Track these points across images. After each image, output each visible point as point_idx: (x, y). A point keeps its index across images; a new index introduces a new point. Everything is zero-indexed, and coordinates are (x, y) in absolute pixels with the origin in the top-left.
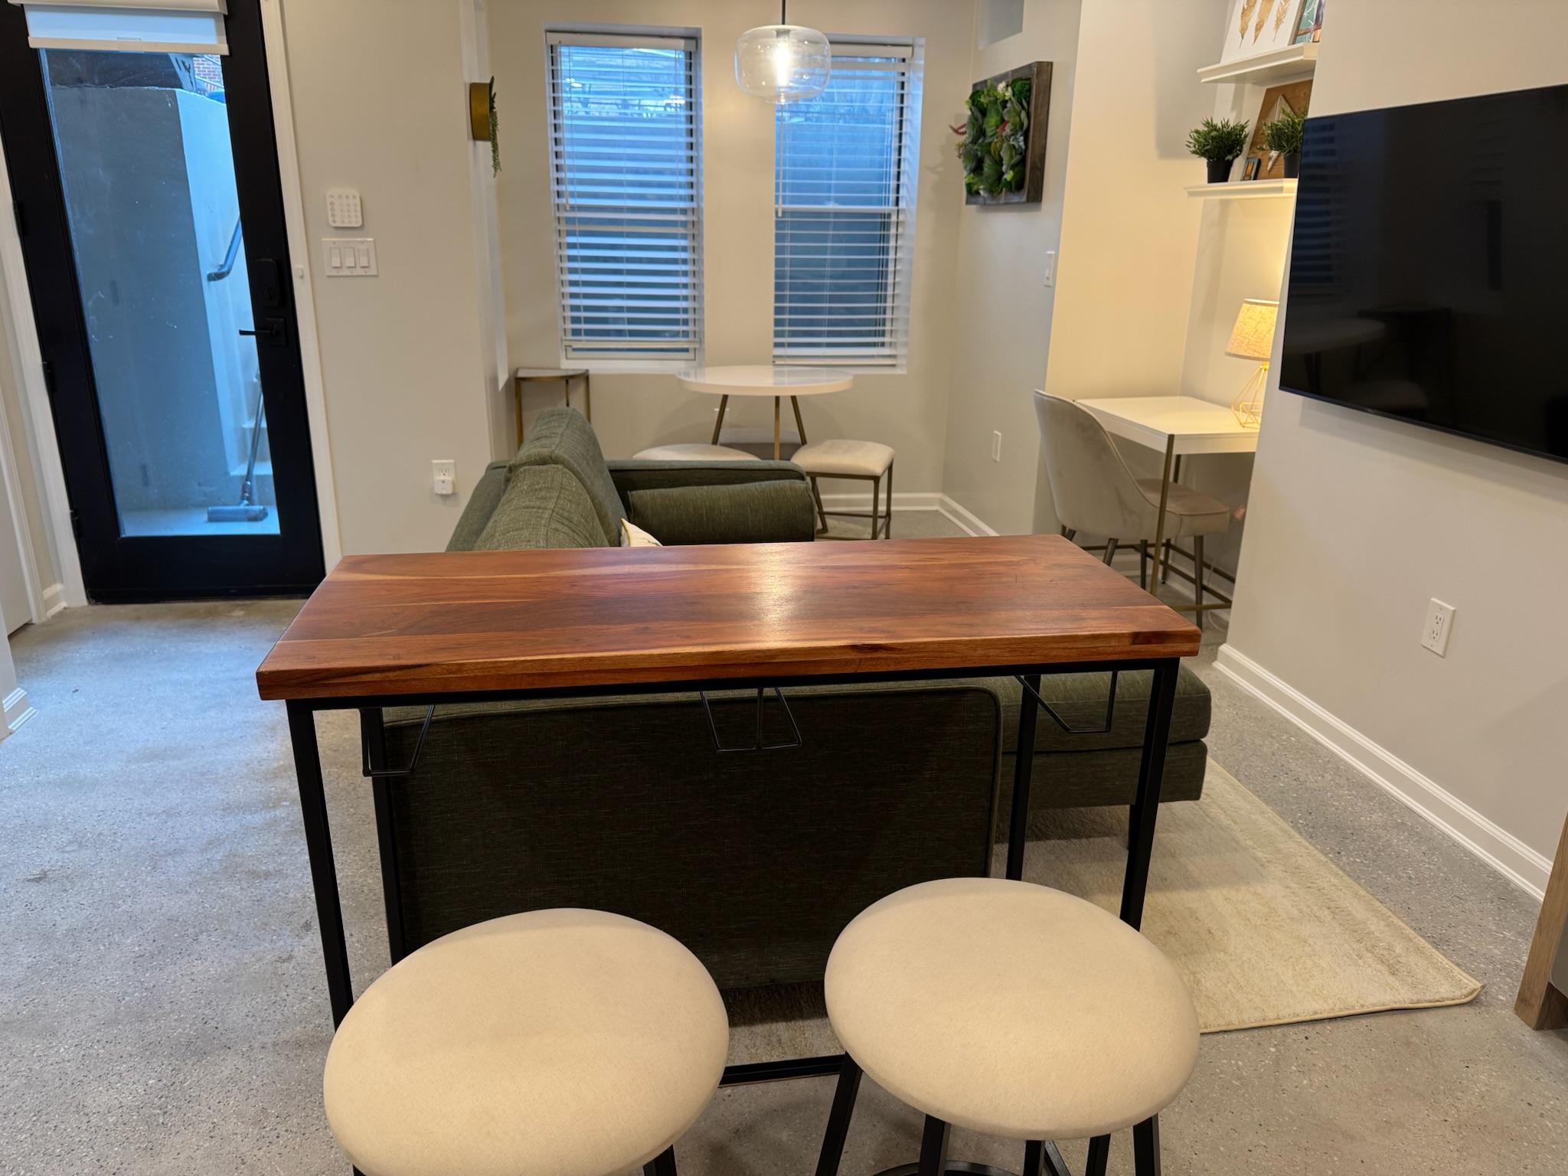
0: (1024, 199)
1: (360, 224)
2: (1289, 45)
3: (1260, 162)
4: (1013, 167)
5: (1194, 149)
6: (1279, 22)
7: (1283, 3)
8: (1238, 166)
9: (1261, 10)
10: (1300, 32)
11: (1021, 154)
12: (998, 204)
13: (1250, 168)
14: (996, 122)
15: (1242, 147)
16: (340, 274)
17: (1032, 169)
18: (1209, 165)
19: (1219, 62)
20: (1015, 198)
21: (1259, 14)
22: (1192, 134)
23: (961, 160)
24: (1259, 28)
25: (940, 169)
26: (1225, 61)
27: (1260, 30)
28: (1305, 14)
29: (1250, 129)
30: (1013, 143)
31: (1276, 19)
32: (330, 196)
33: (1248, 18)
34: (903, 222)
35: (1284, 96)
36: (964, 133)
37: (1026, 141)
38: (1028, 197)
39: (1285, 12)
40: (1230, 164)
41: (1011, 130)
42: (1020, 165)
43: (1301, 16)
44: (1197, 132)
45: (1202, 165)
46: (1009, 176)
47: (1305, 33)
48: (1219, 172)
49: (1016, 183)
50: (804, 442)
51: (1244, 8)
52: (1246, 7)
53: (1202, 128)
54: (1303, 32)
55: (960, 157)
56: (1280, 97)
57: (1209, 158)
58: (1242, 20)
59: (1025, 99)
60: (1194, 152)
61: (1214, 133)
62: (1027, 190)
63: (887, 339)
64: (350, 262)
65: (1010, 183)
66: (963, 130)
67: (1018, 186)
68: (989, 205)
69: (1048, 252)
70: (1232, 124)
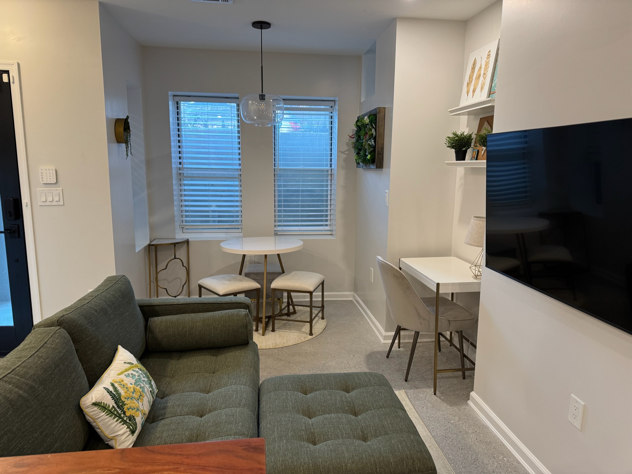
0: (375, 167)
1: (55, 181)
2: (486, 98)
3: (478, 151)
4: (370, 153)
5: (448, 145)
6: (482, 88)
7: (484, 80)
8: (469, 153)
9: (474, 83)
10: (491, 93)
11: (373, 147)
12: (367, 168)
13: (474, 154)
14: (364, 133)
15: (471, 145)
16: (45, 205)
17: (378, 154)
18: (456, 152)
19: (459, 106)
20: (372, 167)
21: (474, 85)
22: (447, 139)
23: (353, 149)
24: (474, 91)
25: (347, 152)
26: (461, 105)
27: (474, 92)
28: (493, 85)
29: (474, 136)
30: (369, 143)
31: (481, 87)
32: (41, 169)
33: (470, 87)
34: (333, 174)
35: (487, 121)
36: (353, 138)
37: (375, 142)
38: (376, 166)
39: (484, 84)
40: (465, 152)
41: (369, 137)
42: (373, 152)
43: (491, 86)
44: (449, 138)
45: (452, 152)
46: (369, 157)
47: (493, 93)
48: (461, 156)
49: (371, 160)
50: (283, 272)
51: (468, 83)
52: (468, 82)
53: (451, 136)
54: (492, 93)
55: (353, 147)
56: (486, 121)
57: (455, 149)
58: (467, 88)
59: (374, 124)
60: (448, 146)
61: (456, 138)
62: (376, 163)
63: (328, 223)
64: (50, 199)
65: (369, 159)
66: (354, 136)
67: (373, 161)
68: (364, 168)
69: (386, 191)
70: (465, 134)
